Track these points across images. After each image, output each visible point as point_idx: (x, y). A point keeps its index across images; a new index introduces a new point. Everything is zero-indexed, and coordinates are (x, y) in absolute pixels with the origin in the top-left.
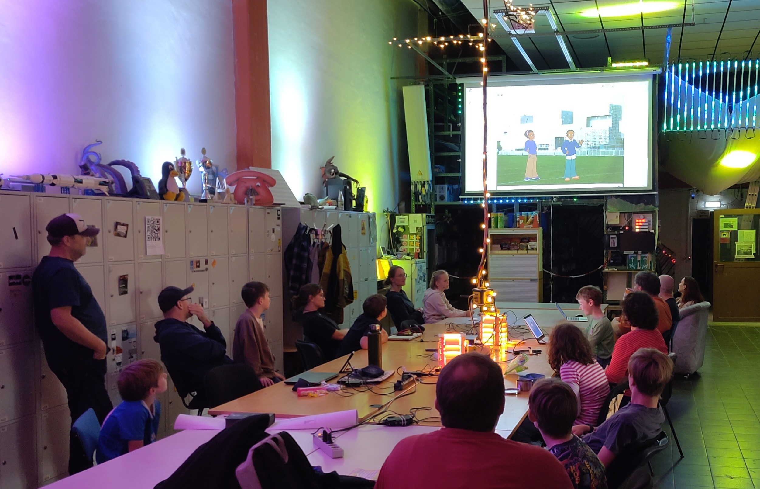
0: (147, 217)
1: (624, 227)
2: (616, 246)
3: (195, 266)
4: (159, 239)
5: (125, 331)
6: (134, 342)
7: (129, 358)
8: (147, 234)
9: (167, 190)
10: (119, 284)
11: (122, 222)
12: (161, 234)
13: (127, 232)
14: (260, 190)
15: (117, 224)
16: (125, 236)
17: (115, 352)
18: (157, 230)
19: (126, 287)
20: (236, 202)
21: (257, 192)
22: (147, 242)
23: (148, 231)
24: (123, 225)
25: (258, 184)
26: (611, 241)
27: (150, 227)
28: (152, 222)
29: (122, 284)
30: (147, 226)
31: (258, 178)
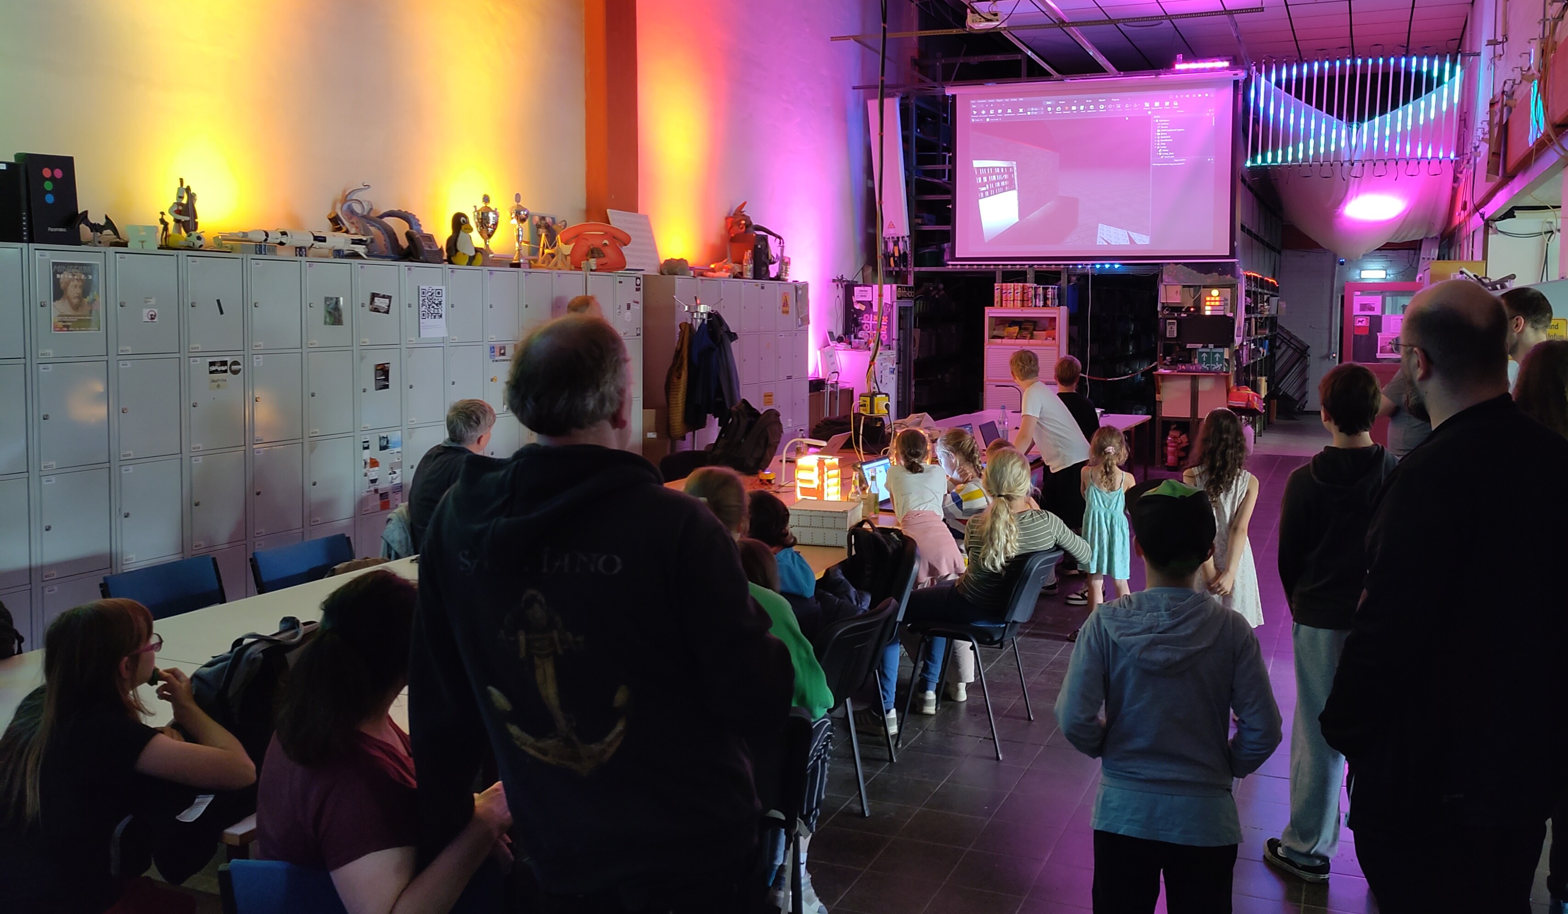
0: (421, 287)
1: (1189, 308)
2: (1175, 335)
3: (498, 354)
4: (441, 316)
5: (384, 437)
6: (398, 452)
7: (390, 474)
8: (421, 310)
9: (457, 251)
10: (376, 377)
11: (382, 293)
12: (443, 310)
13: (389, 306)
14: (609, 251)
15: (374, 296)
16: (387, 312)
17: (368, 465)
18: (437, 304)
19: (387, 379)
20: (573, 268)
21: (603, 253)
22: (421, 320)
23: (423, 305)
24: (384, 297)
25: (606, 241)
26: (1168, 327)
27: (426, 300)
28: (430, 294)
29: (381, 376)
30: (421, 298)
31: (606, 233)
